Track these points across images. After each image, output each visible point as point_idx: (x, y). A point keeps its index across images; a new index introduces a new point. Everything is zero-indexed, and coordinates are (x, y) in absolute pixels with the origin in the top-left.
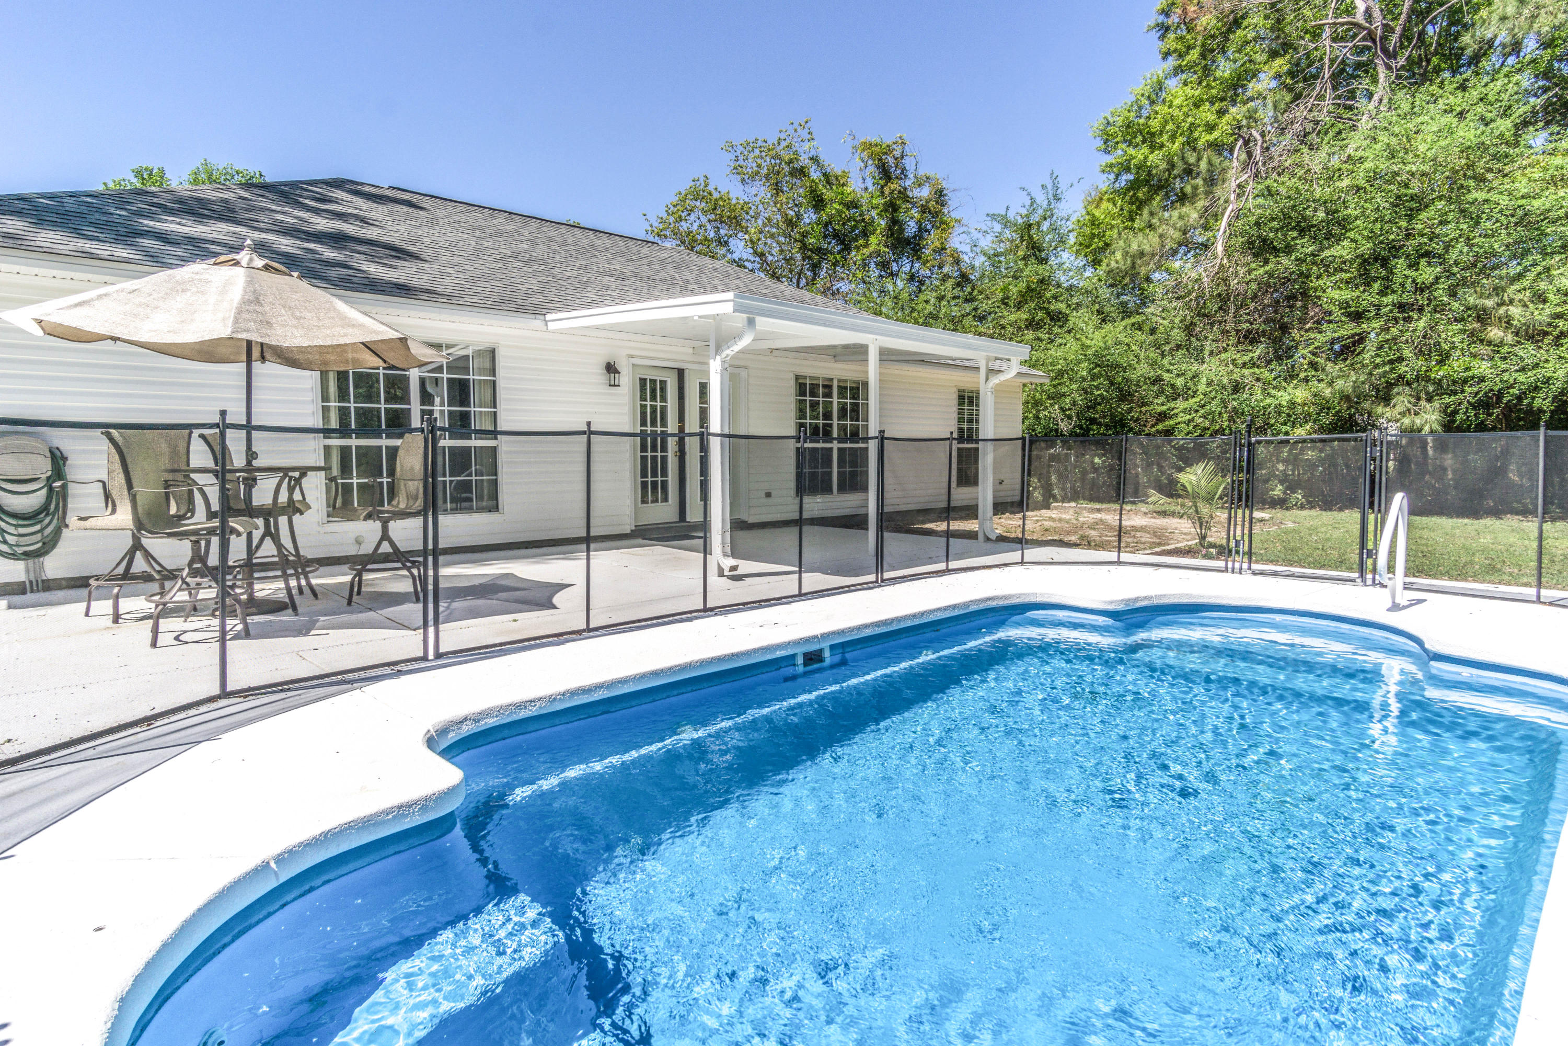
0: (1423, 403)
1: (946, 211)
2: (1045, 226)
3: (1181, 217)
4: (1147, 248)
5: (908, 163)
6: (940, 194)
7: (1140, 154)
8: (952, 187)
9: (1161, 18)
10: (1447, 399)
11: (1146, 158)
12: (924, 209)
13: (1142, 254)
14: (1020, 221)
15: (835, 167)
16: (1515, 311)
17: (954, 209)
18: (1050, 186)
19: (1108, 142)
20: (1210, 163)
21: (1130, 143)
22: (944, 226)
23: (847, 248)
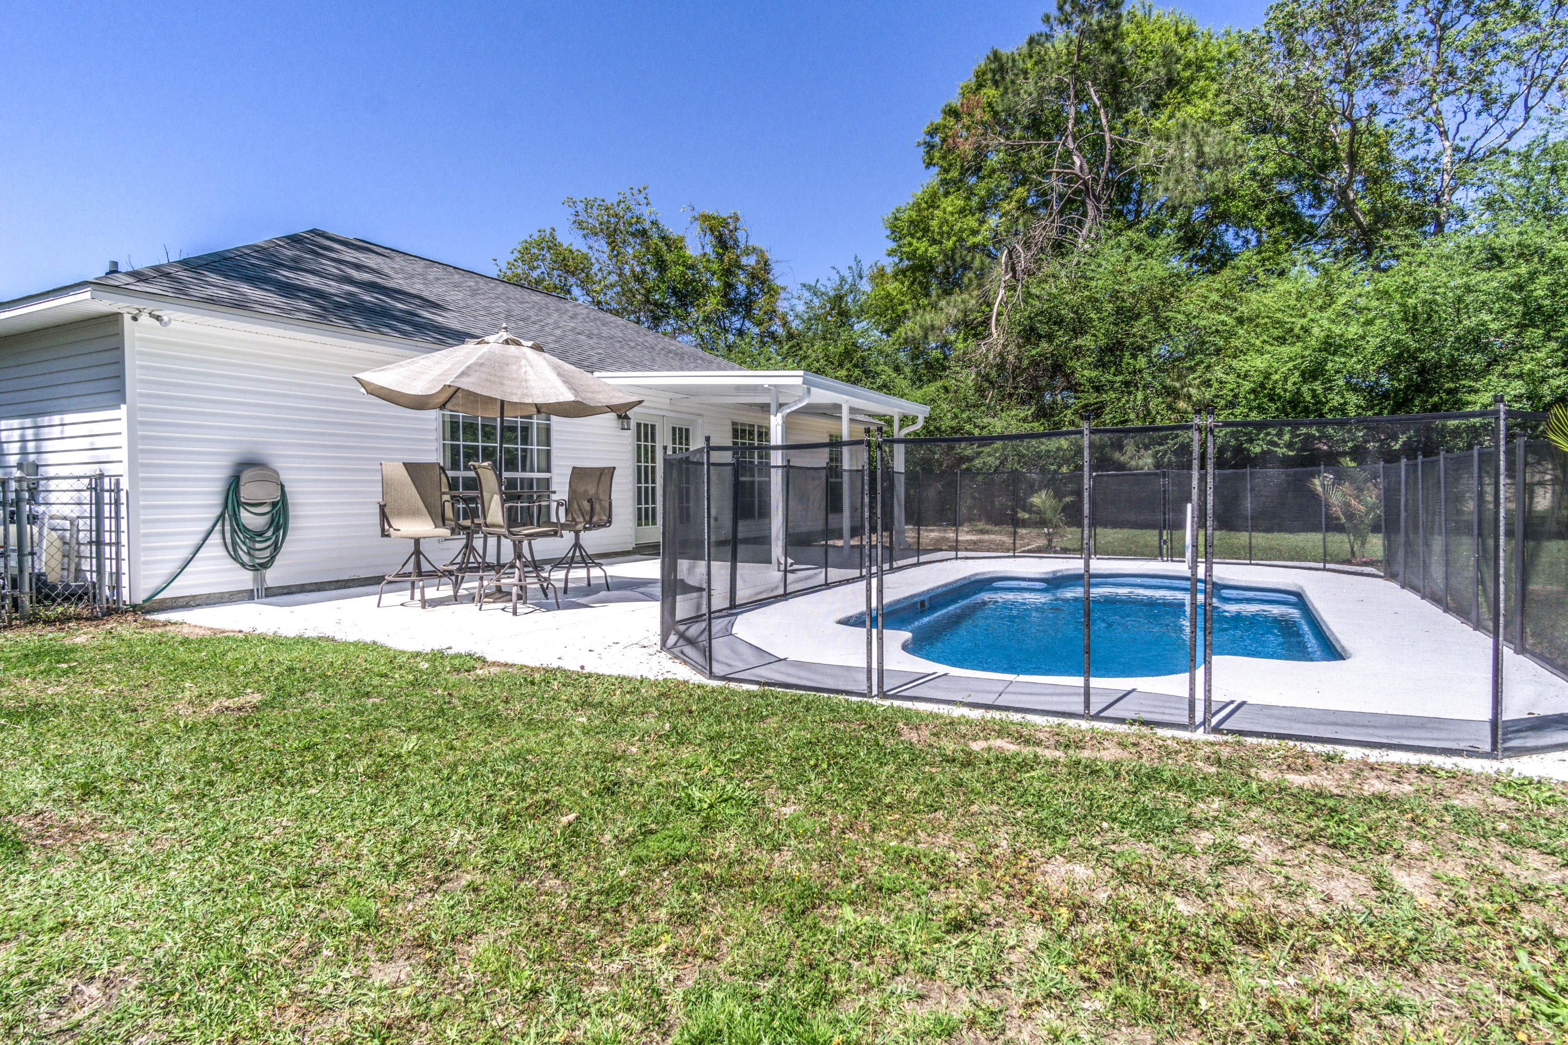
0: (1142, 451)
1: (771, 277)
2: (850, 299)
3: (963, 302)
4: (937, 323)
5: (741, 235)
6: (766, 265)
7: (922, 246)
8: (774, 259)
9: (928, 139)
10: (1158, 448)
11: (926, 250)
12: (754, 277)
13: (933, 327)
14: (832, 293)
15: (673, 230)
16: (1193, 391)
17: (780, 276)
18: (854, 267)
19: (896, 232)
20: (982, 263)
21: (912, 236)
22: (772, 292)
23: (684, 305)
